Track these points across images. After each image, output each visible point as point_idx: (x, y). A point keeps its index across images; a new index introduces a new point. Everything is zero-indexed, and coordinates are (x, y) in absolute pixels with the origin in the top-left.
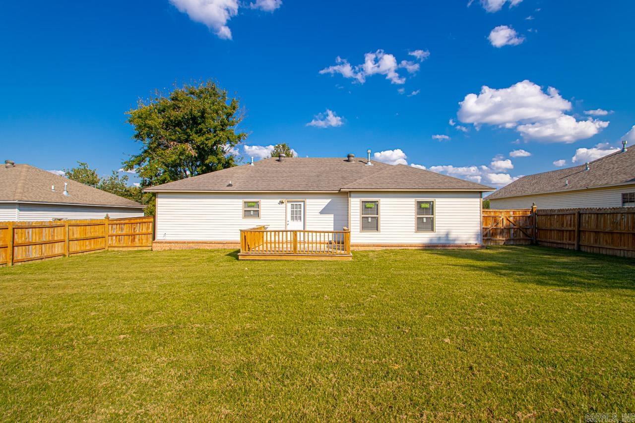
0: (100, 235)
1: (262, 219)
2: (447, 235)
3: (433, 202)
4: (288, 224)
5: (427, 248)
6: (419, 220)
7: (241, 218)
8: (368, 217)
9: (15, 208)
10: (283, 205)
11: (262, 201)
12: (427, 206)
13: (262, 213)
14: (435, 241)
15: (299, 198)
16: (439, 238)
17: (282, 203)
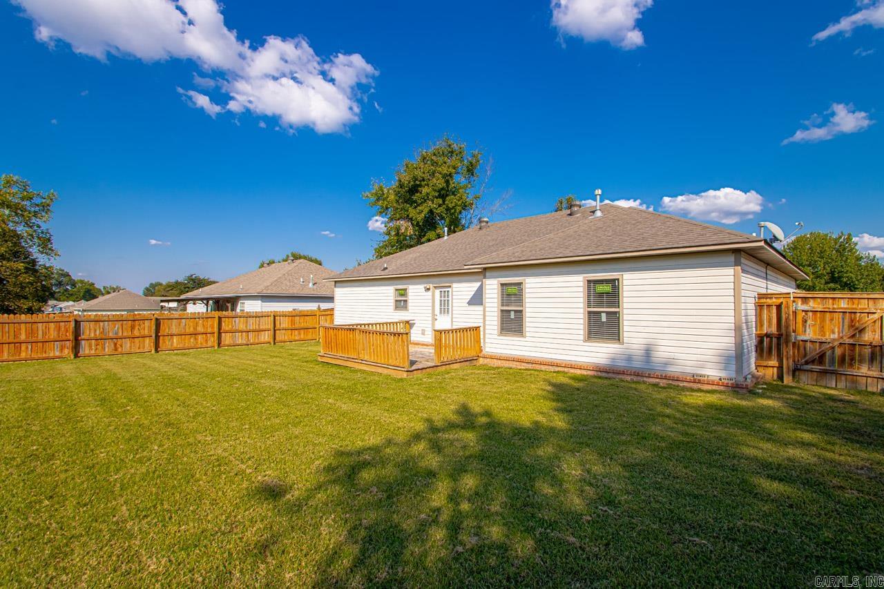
0: (311, 326)
1: (410, 311)
2: (648, 352)
3: (618, 280)
4: (436, 320)
5: (604, 375)
6: (593, 317)
7: (392, 311)
8: (510, 311)
9: (258, 300)
10: (430, 293)
11: (411, 287)
12: (607, 288)
13: (410, 304)
14: (621, 364)
15: (444, 282)
16: (629, 358)
17: (429, 289)
